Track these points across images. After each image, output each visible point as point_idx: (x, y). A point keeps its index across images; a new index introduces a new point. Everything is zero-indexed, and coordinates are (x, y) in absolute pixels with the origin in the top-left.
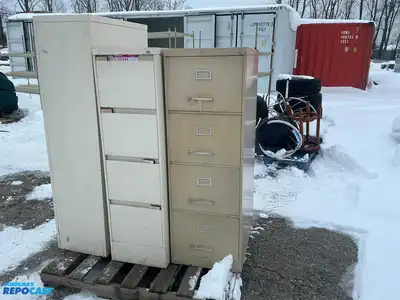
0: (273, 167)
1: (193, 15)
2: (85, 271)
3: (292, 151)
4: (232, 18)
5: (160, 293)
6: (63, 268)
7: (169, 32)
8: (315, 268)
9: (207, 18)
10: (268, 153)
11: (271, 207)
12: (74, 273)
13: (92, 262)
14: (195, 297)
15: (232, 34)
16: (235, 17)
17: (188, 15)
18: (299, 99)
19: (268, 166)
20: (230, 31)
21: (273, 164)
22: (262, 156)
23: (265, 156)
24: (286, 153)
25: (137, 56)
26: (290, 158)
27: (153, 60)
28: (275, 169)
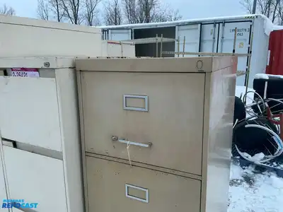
0: (249, 170)
3: (271, 157)
4: (215, 26)
15: (214, 38)
16: (217, 25)
17: (179, 25)
18: (278, 100)
19: (244, 169)
20: (212, 36)
21: (250, 167)
22: (238, 157)
23: (242, 158)
24: (265, 158)
25: (37, 70)
26: (268, 164)
27: (54, 77)
28: (252, 173)
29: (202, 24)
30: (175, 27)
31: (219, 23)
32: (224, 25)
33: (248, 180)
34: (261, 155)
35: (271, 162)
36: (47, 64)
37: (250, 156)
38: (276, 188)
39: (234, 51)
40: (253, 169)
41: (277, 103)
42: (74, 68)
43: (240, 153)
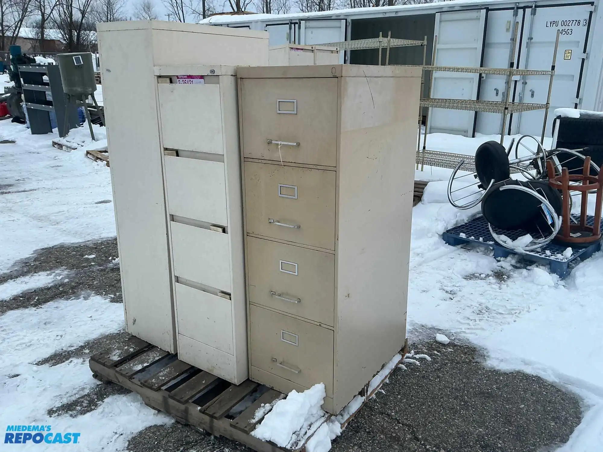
0: (507, 264)
1: (452, 10)
2: (139, 367)
3: (543, 241)
4: (516, 14)
5: (212, 417)
6: (116, 358)
7: (381, 38)
8: (480, 438)
9: (473, 14)
10: (503, 239)
11: (463, 328)
12: (125, 366)
13: (154, 356)
14: (253, 433)
15: (513, 40)
16: (521, 11)
17: (442, 11)
18: (573, 152)
19: (499, 261)
20: (509, 35)
21: (509, 258)
22: (491, 243)
23: (497, 243)
24: (532, 243)
25: (202, 77)
26: (538, 252)
27: (219, 83)
28: (510, 268)
29: (488, 9)
30: (433, 16)
31: (524, 8)
32: (534, 13)
33: (500, 275)
34: (527, 238)
35: (544, 249)
36: (213, 71)
37: (509, 241)
38: (538, 285)
39: (553, 68)
40: (513, 262)
41: (572, 155)
42: (235, 76)
43: (495, 235)
